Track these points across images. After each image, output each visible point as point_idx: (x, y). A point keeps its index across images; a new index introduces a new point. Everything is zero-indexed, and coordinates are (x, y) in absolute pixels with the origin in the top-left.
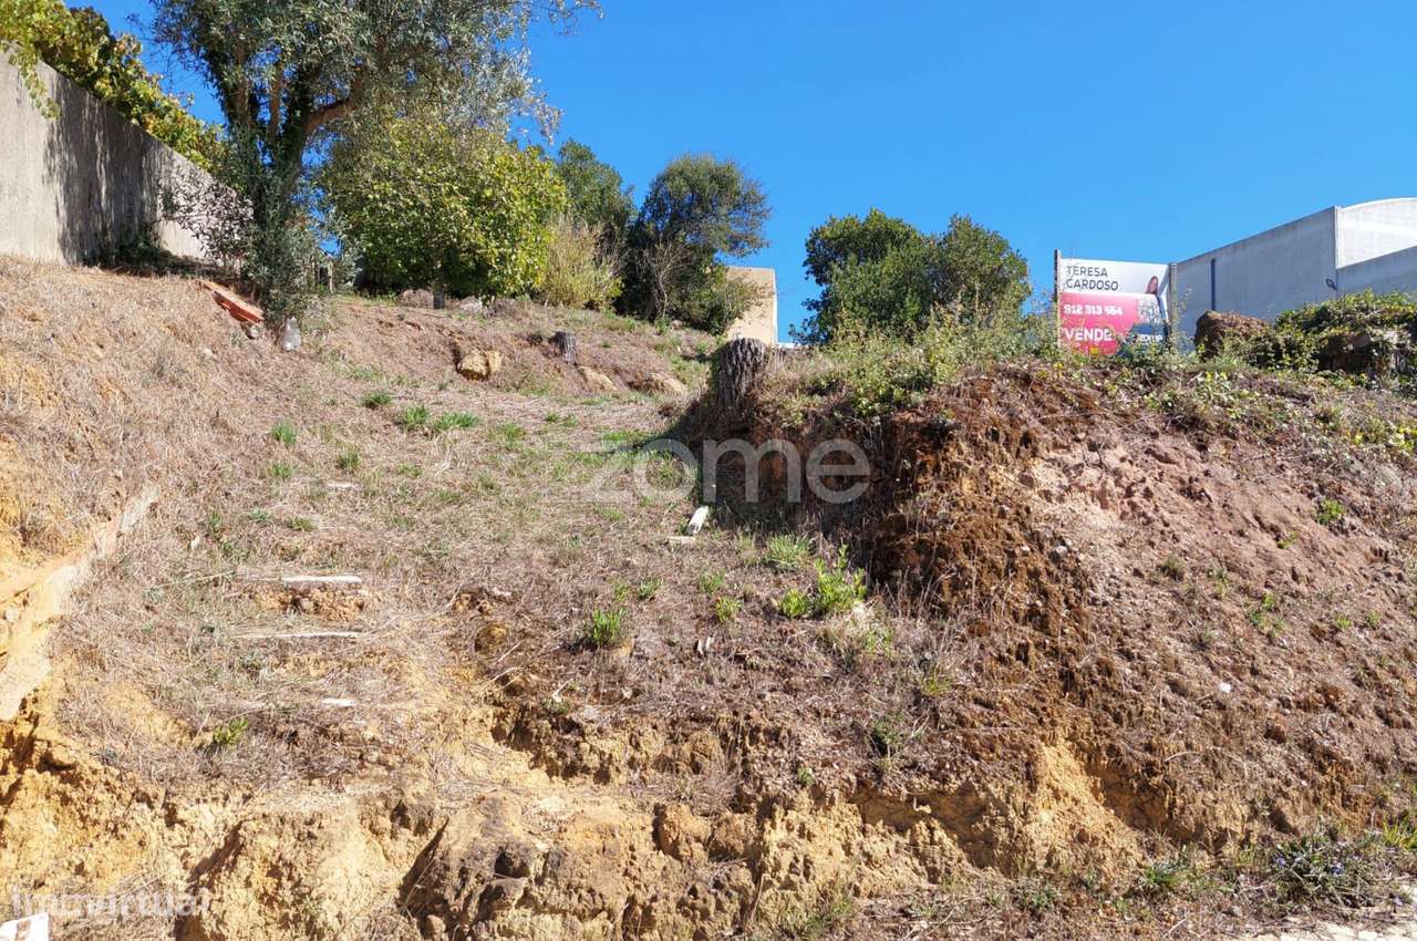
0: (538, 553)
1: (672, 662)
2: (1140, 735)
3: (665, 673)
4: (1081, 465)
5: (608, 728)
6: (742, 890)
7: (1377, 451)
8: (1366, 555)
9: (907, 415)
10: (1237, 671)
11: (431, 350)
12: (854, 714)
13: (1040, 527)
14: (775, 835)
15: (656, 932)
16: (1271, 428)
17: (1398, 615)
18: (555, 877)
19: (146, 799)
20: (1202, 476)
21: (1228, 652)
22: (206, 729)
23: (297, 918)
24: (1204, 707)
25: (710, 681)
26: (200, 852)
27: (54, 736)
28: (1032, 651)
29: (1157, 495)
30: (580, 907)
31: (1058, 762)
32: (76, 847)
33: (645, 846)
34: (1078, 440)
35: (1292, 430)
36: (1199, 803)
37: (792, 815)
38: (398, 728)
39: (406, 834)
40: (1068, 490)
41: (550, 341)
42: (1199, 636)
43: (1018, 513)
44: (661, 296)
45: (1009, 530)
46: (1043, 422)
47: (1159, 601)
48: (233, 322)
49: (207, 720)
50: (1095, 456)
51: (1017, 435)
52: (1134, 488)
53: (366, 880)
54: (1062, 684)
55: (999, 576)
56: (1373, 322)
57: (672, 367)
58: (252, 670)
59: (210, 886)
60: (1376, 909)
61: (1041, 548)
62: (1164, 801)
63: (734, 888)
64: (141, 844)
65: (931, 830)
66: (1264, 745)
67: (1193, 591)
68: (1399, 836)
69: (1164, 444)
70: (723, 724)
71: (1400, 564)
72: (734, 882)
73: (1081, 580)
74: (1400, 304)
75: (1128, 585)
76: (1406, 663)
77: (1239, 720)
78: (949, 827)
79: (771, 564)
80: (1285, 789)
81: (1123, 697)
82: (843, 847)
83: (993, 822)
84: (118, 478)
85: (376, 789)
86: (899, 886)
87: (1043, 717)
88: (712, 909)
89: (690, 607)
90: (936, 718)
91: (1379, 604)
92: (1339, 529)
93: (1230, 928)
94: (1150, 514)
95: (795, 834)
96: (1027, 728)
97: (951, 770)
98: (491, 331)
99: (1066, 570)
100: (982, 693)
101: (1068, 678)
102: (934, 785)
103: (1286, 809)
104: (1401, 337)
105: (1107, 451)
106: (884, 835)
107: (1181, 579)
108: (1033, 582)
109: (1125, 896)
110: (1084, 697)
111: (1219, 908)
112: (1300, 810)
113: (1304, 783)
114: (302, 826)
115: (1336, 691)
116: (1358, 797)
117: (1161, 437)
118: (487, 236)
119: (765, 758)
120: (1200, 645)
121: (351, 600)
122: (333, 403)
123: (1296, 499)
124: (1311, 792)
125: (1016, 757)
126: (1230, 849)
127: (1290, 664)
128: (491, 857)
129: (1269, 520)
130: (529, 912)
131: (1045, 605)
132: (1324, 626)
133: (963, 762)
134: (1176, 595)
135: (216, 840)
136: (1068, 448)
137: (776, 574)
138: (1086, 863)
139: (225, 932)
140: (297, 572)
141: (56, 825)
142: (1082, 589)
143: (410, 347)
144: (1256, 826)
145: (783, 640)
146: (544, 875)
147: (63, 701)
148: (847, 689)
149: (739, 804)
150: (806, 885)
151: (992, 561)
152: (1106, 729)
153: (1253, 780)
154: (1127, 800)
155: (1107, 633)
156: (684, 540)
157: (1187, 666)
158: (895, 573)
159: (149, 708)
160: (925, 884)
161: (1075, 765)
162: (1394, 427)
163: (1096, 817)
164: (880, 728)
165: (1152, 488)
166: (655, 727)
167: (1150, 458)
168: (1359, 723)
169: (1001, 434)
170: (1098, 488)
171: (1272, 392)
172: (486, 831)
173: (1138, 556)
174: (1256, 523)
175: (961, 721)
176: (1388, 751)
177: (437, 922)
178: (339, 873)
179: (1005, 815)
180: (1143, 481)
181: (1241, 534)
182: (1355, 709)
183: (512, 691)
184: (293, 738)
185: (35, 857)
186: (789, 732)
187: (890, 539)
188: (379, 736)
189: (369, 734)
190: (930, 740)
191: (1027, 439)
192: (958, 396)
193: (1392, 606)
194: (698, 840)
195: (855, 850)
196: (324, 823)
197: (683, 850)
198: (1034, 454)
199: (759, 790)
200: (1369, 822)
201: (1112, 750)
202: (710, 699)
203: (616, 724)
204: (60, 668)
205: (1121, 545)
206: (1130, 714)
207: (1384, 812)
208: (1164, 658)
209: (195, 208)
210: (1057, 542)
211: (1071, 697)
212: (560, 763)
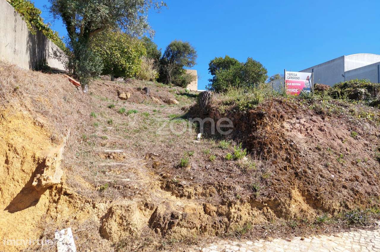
0: (163, 145)
1: (201, 171)
2: (314, 187)
3: (200, 173)
4: (295, 123)
5: (189, 186)
6: (226, 223)
7: (364, 120)
8: (363, 145)
9: (253, 111)
10: (335, 172)
11: (112, 92)
12: (248, 183)
13: (287, 138)
14: (233, 210)
15: (207, 232)
16: (339, 114)
17: (371, 159)
18: (185, 219)
19: (88, 202)
20: (323, 126)
21: (333, 168)
22: (98, 186)
23: (127, 229)
24: (328, 180)
25: (211, 175)
26: (102, 214)
27: (66, 187)
28: (288, 168)
29: (313, 130)
30: (190, 226)
31: (296, 193)
32: (73, 213)
33: (203, 213)
34: (294, 117)
35: (344, 114)
36: (329, 203)
37: (236, 206)
38: (141, 186)
39: (148, 210)
40: (292, 129)
41: (143, 90)
42: (326, 164)
43: (281, 135)
44: (169, 78)
45: (280, 139)
46: (285, 112)
47: (316, 156)
48: (73, 86)
49: (98, 184)
50: (298, 121)
51: (279, 116)
52: (308, 129)
53: (141, 220)
54: (295, 175)
55: (278, 150)
56: (358, 87)
57: (175, 97)
58: (104, 172)
59: (107, 222)
60: (370, 226)
61: (288, 143)
62: (320, 202)
63: (224, 222)
64: (88, 212)
65: (267, 209)
66: (343, 190)
67: (324, 153)
68: (374, 210)
69: (314, 118)
70: (216, 185)
71: (371, 147)
72: (224, 221)
73: (298, 151)
74: (365, 82)
75: (308, 152)
76: (374, 170)
77: (336, 184)
78: (271, 209)
79: (220, 147)
80: (348, 199)
81: (309, 178)
82: (248, 213)
83: (282, 207)
84: (66, 126)
85: (140, 200)
86: (261, 222)
87: (291, 183)
88: (219, 227)
89: (202, 158)
90: (267, 184)
91: (367, 157)
92: (356, 138)
93: (338, 231)
94: (312, 135)
95: (237, 210)
96: (288, 185)
97: (272, 195)
98: (127, 87)
99: (294, 148)
100: (277, 177)
101: (296, 174)
102: (268, 199)
103: (348, 204)
104: (365, 91)
105: (301, 120)
106: (256, 210)
107: (321, 150)
108: (286, 151)
109: (313, 224)
110: (300, 178)
111: (335, 226)
112: (351, 204)
113: (352, 198)
114: (126, 208)
115: (358, 177)
116: (364, 201)
117: (314, 116)
118: (125, 62)
119: (228, 193)
120: (326, 166)
121: (122, 156)
122: (100, 107)
123: (346, 131)
124: (354, 200)
125: (286, 192)
126: (336, 214)
127: (347, 170)
128: (170, 215)
129: (340, 136)
130: (179, 227)
131: (290, 157)
132: (354, 162)
133: (274, 193)
134: (320, 154)
135: (105, 211)
136: (291, 119)
137: (222, 150)
138: (303, 217)
139: (112, 232)
140: (106, 149)
141: (68, 208)
142: (298, 153)
143: (106, 91)
144: (341, 208)
145: (228, 166)
146: (182, 219)
147: (67, 179)
148: (245, 177)
149: (223, 203)
150: (241, 222)
151: (276, 146)
152: (306, 186)
153: (340, 197)
154: (312, 202)
155: (304, 163)
156: (197, 141)
157: (323, 171)
158: (253, 149)
159: (84, 181)
160: (267, 222)
161: (299, 194)
162: (367, 113)
163: (305, 206)
164: (254, 186)
165: (312, 128)
166: (200, 186)
167: (311, 121)
168: (363, 184)
169: (276, 115)
170: (299, 128)
171: (339, 105)
172: (167, 209)
173: (310, 145)
174: (337, 137)
175: (273, 184)
176: (370, 191)
177: (159, 230)
178: (135, 219)
179: (285, 206)
180: (310, 127)
181: (334, 140)
182: (363, 181)
183: (164, 177)
184: (119, 188)
185: (65, 215)
186: (233, 187)
187: (251, 141)
188: (138, 188)
189: (136, 187)
190: (266, 189)
191: (282, 117)
192: (265, 106)
193: (369, 157)
194: (215, 211)
195: (251, 214)
196: (131, 207)
197: (211, 214)
198: (284, 120)
199: (228, 200)
200: (367, 207)
201: (308, 191)
202: (212, 179)
203: (191, 185)
204: (65, 171)
205: (306, 142)
206: (311, 182)
207: (370, 205)
208: (318, 169)
209: (62, 56)
210: (291, 142)
211: (297, 179)
212: (179, 194)
